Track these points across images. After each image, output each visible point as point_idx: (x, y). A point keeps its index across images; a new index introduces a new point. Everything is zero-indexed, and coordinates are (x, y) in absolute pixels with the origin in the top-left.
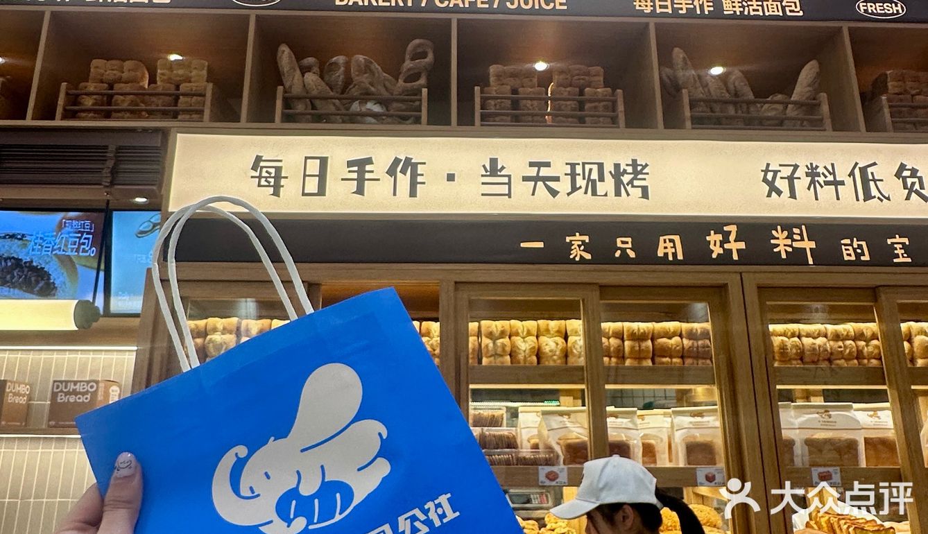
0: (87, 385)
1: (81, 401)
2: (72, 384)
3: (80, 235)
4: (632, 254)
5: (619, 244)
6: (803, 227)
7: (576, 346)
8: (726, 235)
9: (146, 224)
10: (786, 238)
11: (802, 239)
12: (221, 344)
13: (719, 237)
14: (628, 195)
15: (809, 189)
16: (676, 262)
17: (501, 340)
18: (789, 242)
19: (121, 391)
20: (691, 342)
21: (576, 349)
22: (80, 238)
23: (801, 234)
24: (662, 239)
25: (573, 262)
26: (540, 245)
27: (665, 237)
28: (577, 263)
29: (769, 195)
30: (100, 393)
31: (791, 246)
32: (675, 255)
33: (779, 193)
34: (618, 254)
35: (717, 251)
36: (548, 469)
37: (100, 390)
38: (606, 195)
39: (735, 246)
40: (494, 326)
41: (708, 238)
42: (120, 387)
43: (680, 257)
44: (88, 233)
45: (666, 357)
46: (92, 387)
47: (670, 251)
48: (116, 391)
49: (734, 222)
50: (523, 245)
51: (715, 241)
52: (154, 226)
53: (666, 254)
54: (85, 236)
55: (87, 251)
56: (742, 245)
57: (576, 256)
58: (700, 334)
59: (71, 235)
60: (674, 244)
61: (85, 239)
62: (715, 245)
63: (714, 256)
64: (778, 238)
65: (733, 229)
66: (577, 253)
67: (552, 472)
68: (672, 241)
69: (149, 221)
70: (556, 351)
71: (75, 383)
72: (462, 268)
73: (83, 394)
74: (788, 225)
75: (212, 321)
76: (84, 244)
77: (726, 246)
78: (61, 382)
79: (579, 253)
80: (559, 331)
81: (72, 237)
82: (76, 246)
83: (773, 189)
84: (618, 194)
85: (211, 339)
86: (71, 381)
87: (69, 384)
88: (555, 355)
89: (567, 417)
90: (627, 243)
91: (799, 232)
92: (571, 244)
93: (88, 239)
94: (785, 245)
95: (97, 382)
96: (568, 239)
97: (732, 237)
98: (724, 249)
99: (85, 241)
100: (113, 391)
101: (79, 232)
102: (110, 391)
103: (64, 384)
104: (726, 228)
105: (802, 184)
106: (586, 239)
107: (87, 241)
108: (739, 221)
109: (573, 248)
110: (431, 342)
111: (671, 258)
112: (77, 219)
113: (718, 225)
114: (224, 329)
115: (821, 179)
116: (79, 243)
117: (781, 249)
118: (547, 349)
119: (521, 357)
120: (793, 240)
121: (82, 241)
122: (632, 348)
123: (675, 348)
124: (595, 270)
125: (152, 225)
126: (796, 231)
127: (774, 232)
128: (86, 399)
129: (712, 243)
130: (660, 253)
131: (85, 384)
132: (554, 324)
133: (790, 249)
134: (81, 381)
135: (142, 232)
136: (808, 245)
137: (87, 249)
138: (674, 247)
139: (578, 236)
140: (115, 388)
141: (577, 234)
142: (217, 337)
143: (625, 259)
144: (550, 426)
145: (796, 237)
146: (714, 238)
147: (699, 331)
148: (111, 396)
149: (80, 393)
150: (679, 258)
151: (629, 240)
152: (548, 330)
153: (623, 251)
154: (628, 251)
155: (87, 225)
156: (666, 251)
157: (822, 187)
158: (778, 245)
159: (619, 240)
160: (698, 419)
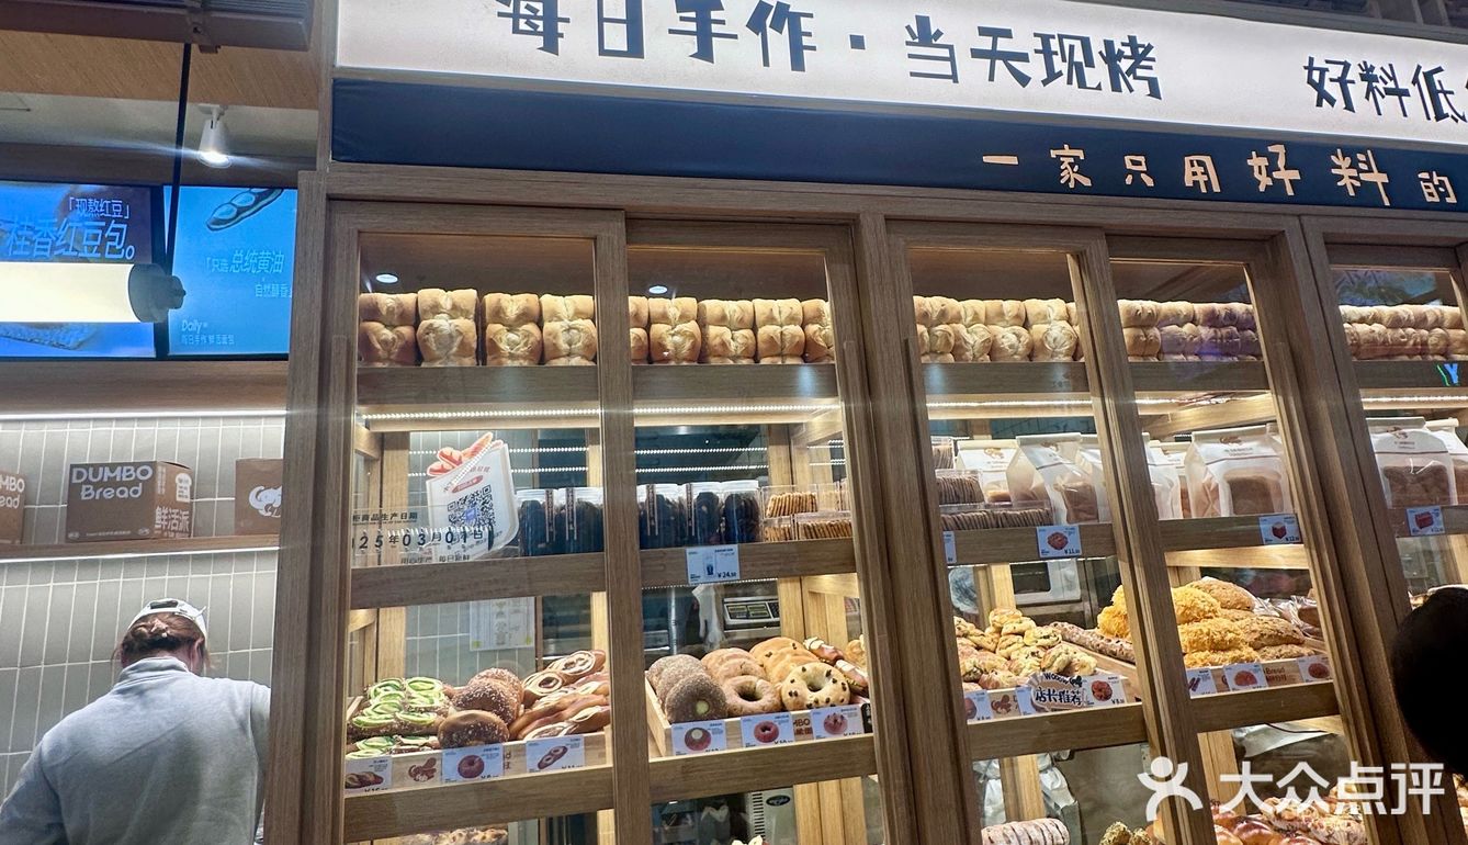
0: (135, 471)
1: (126, 495)
2: (107, 469)
3: (103, 224)
4: (1149, 182)
5: (1129, 166)
6: (1369, 152)
7: (1049, 338)
8: (1273, 158)
9: (224, 209)
10: (1350, 167)
11: (1370, 171)
12: (451, 336)
13: (1264, 162)
14: (1131, 90)
15: (1367, 97)
16: (1211, 196)
17: (941, 327)
18: (1354, 172)
19: (193, 483)
20: (1212, 330)
21: (1049, 344)
22: (104, 229)
23: (1367, 162)
24: (1187, 159)
25: (1065, 189)
26: (1013, 160)
27: (1192, 158)
28: (1072, 192)
29: (1319, 104)
30: (159, 483)
31: (1357, 179)
32: (1208, 184)
33: (1332, 102)
34: (1129, 180)
35: (1264, 182)
36: (1051, 530)
37: (159, 476)
38: (1099, 88)
39: (1288, 176)
40: (928, 305)
41: (1250, 162)
42: (192, 475)
43: (1216, 188)
44: (118, 221)
45: (1178, 354)
46: (144, 473)
47: (1202, 179)
48: (187, 481)
49: (1279, 139)
50: (986, 159)
51: (1260, 167)
52: (238, 214)
53: (1196, 183)
54: (113, 225)
55: (119, 252)
56: (1295, 175)
57: (1069, 180)
58: (1225, 318)
59: (87, 223)
60: (1205, 168)
61: (114, 230)
62: (1260, 173)
63: (1262, 188)
64: (1340, 167)
65: (1279, 149)
66: (1069, 175)
67: (1056, 535)
68: (1201, 163)
69: (230, 203)
70: (1018, 347)
71: (113, 467)
72: (894, 193)
73: (129, 485)
74: (1351, 148)
75: (428, 295)
76: (112, 239)
77: (1275, 175)
78: (86, 467)
79: (1073, 176)
80: (1017, 316)
81: (89, 227)
82: (98, 243)
83: (1323, 97)
84: (1116, 87)
85: (431, 325)
86: (104, 465)
87: (101, 469)
88: (1015, 354)
89: (1054, 448)
90: (1139, 163)
91: (1364, 159)
92: (1058, 161)
93: (120, 230)
94: (1351, 177)
95: (153, 465)
96: (1053, 154)
97: (1281, 163)
98: (1273, 180)
99: (112, 234)
100: (181, 481)
101: (102, 219)
102: (177, 481)
103: (91, 470)
104: (1271, 149)
105: (1357, 90)
106: (1080, 154)
107: (117, 234)
108: (1288, 139)
109: (1062, 167)
110: (823, 332)
111: (1204, 190)
112: (97, 196)
113: (1258, 142)
114: (455, 307)
115: (1380, 86)
116: (103, 236)
117: (1345, 181)
118: (1005, 343)
119: (969, 354)
120: (1360, 171)
121: (108, 233)
122: (1136, 339)
123: (1192, 339)
124: (1100, 205)
125: (236, 210)
126: (1361, 157)
127: (1333, 158)
128: (135, 492)
129: (1256, 169)
130: (1188, 182)
131: (132, 468)
132: (1010, 306)
133: (1358, 184)
134: (122, 465)
135: (218, 222)
136: (1380, 178)
137: (118, 247)
138: (1206, 173)
139: (1067, 151)
140: (184, 476)
141: (1066, 146)
142: (442, 322)
143: (1138, 189)
144: (1038, 462)
145: (1363, 166)
146: (1257, 162)
147: (1223, 314)
148: (178, 489)
149: (122, 483)
150: (1215, 190)
151: (1141, 159)
152: (1001, 315)
153: (1136, 174)
154: (1143, 175)
155: (117, 208)
156: (1195, 178)
157: (1383, 97)
158: (1341, 177)
159: (1127, 159)
160: (1235, 446)
